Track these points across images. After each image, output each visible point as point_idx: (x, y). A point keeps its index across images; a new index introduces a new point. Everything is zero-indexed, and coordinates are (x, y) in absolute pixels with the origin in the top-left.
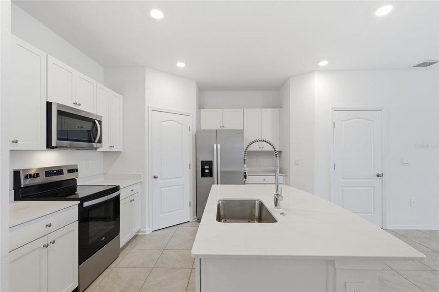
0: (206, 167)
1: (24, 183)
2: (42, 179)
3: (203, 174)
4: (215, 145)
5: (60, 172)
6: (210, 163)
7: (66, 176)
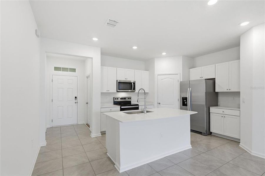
0: (185, 101)
1: (115, 100)
2: (119, 100)
3: (183, 105)
4: (189, 89)
5: (125, 98)
6: (186, 99)
7: (127, 100)
